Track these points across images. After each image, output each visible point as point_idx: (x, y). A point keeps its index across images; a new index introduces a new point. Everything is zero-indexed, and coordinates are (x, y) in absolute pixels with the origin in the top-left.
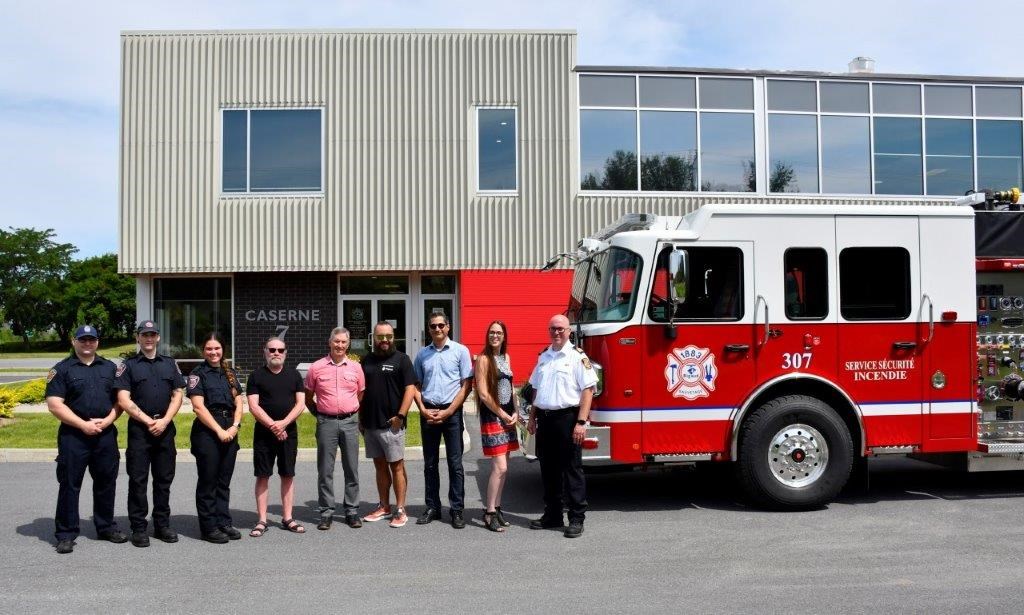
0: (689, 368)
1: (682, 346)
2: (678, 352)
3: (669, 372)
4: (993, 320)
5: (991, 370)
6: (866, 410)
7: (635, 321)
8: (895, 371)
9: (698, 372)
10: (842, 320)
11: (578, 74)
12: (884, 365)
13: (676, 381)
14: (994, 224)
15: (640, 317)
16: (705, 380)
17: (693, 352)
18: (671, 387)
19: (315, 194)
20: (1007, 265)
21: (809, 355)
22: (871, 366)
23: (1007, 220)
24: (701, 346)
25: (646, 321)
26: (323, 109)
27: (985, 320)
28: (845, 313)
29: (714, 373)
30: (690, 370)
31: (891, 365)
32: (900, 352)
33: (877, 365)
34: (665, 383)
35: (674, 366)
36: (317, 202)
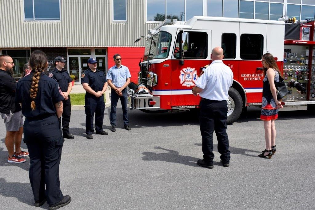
0: (188, 75)
1: (185, 68)
2: (184, 69)
3: (181, 77)
4: (288, 61)
5: (286, 78)
6: (247, 91)
7: (169, 58)
8: (257, 77)
9: (191, 77)
10: (240, 59)
12: (253, 75)
13: (184, 80)
14: (290, 28)
16: (193, 80)
17: (190, 70)
18: (181, 82)
19: (58, 21)
20: (294, 42)
22: (249, 75)
23: (294, 27)
24: (192, 68)
25: (174, 58)
27: (285, 61)
28: (242, 57)
29: (196, 77)
30: (188, 76)
31: (256, 75)
32: (259, 71)
33: (251, 75)
34: (179, 80)
35: (183, 75)
36: (58, 23)
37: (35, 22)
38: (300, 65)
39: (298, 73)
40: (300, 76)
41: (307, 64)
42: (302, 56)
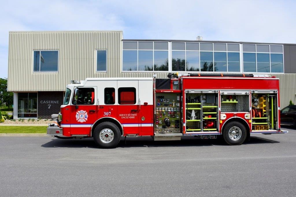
0: (81, 115)
1: (80, 110)
2: (79, 111)
3: (77, 116)
4: (161, 104)
5: (160, 117)
6: (123, 126)
7: (69, 105)
8: (132, 116)
9: (83, 116)
10: (118, 104)
11: (123, 41)
12: (129, 115)
13: (78, 118)
14: (162, 81)
15: (70, 103)
16: (85, 118)
17: (82, 112)
18: (77, 119)
19: (56, 72)
20: (162, 91)
21: (110, 113)
22: (126, 115)
23: (165, 80)
24: (84, 110)
25: (72, 104)
26: (58, 51)
27: (159, 104)
28: (119, 102)
29: (87, 116)
31: (131, 115)
32: (133, 112)
33: (127, 115)
34: (76, 119)
35: (78, 115)
36: (56, 74)
37: (40, 73)
38: (172, 107)
39: (170, 113)
40: (173, 115)
41: (178, 107)
42: (174, 101)
